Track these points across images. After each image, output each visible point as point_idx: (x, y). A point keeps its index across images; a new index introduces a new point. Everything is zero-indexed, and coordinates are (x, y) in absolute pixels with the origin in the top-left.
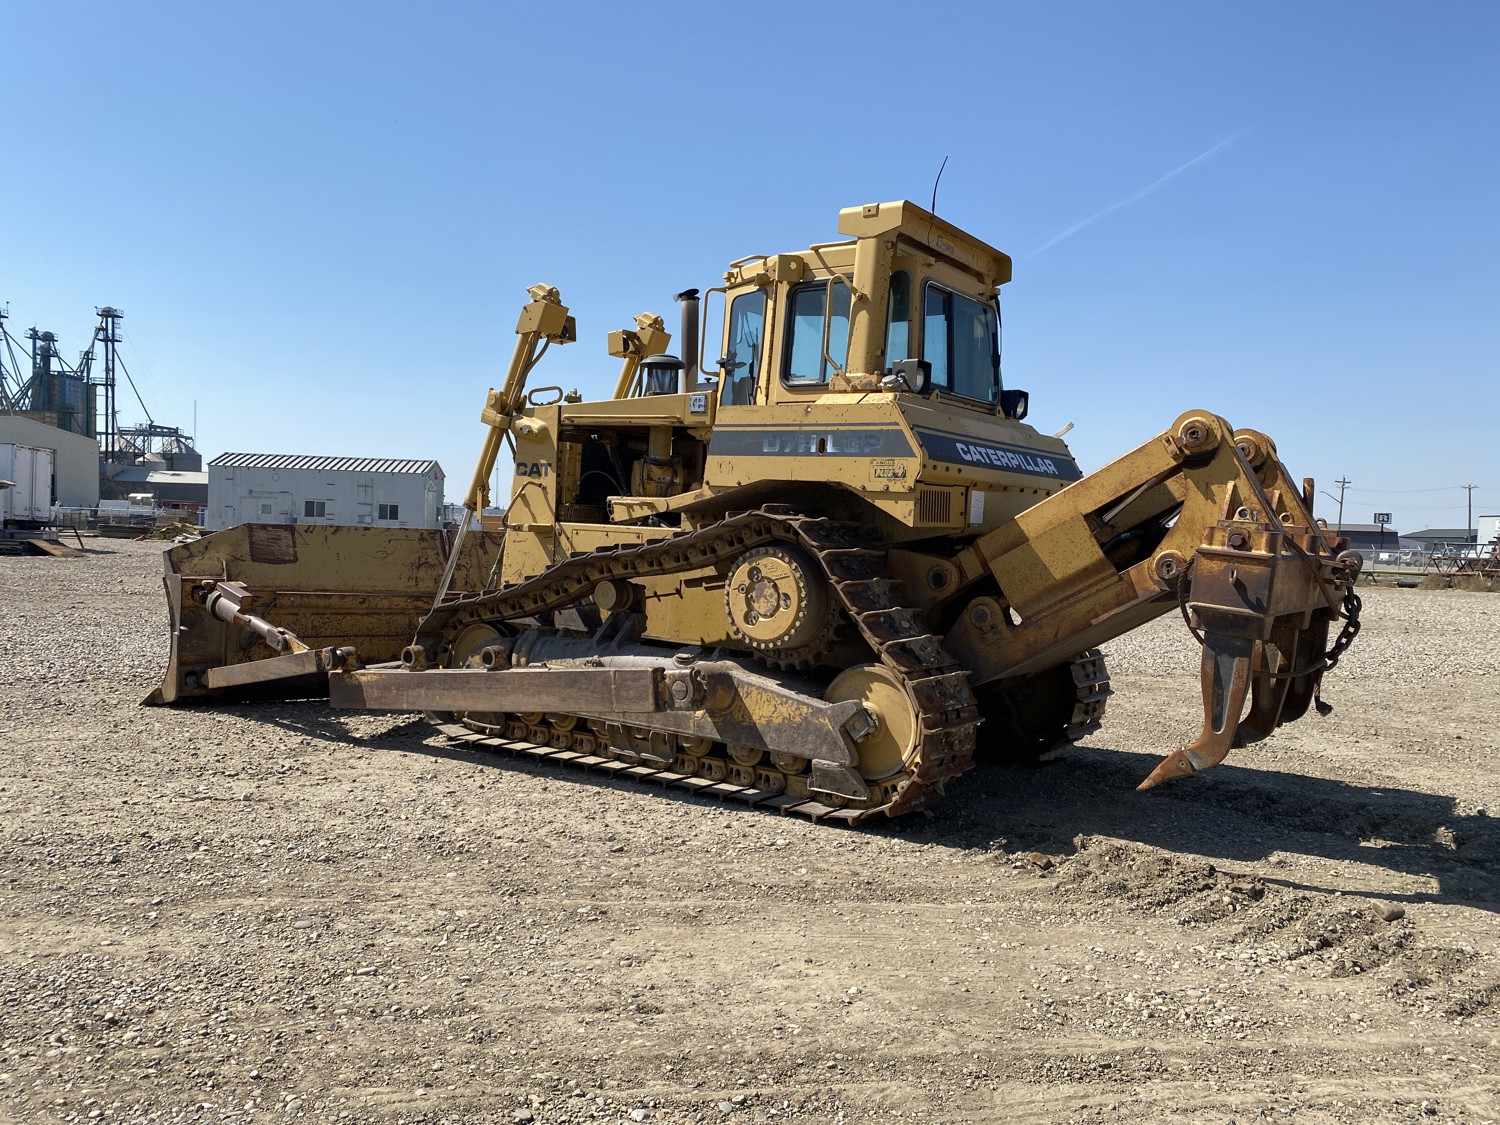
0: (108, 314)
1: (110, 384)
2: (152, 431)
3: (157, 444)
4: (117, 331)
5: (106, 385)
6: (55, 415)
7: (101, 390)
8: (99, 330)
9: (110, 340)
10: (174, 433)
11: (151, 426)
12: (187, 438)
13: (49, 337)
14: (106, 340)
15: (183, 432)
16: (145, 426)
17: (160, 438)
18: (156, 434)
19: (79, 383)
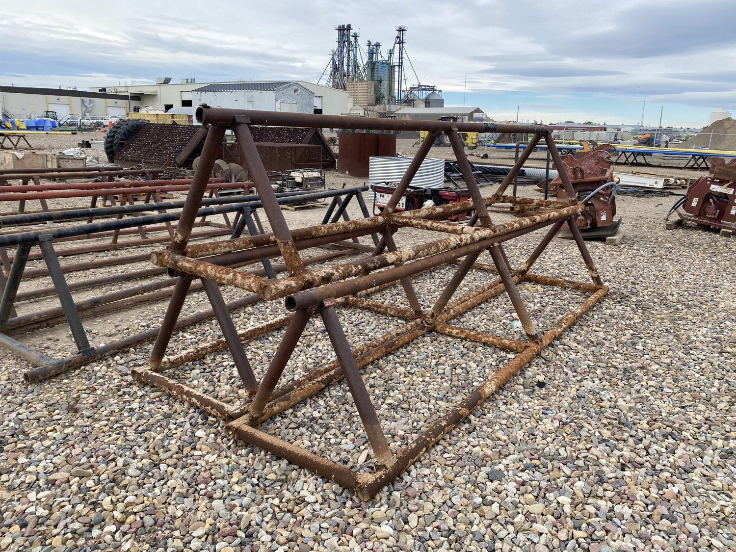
0: (401, 30)
1: (400, 65)
2: (420, 88)
3: (424, 95)
4: (404, 37)
5: (399, 66)
6: (373, 83)
7: (397, 68)
8: (398, 37)
9: (401, 43)
10: (433, 88)
11: (419, 85)
12: (439, 91)
13: (378, 45)
14: (399, 43)
15: (438, 88)
16: (416, 86)
17: (424, 92)
18: (422, 90)
19: (387, 66)
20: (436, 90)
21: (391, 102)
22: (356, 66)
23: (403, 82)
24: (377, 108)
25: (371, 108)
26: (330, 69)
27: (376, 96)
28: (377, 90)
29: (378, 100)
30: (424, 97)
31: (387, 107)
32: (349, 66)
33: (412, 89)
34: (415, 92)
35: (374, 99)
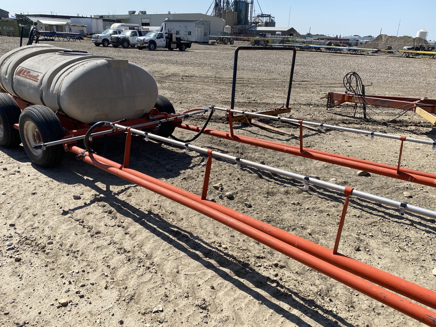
2: (262, 16)
3: (265, 20)
5: (251, 3)
6: (237, 13)
7: (250, 5)
10: (269, 16)
11: (262, 14)
12: (273, 17)
15: (272, 16)
16: (260, 14)
17: (265, 18)
18: (264, 17)
19: (244, 3)
20: (271, 17)
21: (246, 23)
22: (228, 3)
23: (253, 12)
24: (239, 26)
25: (235, 27)
26: (213, 5)
27: (238, 20)
28: (239, 17)
29: (239, 22)
30: (265, 21)
31: (244, 26)
32: (224, 3)
33: (258, 16)
34: (259, 18)
35: (237, 22)
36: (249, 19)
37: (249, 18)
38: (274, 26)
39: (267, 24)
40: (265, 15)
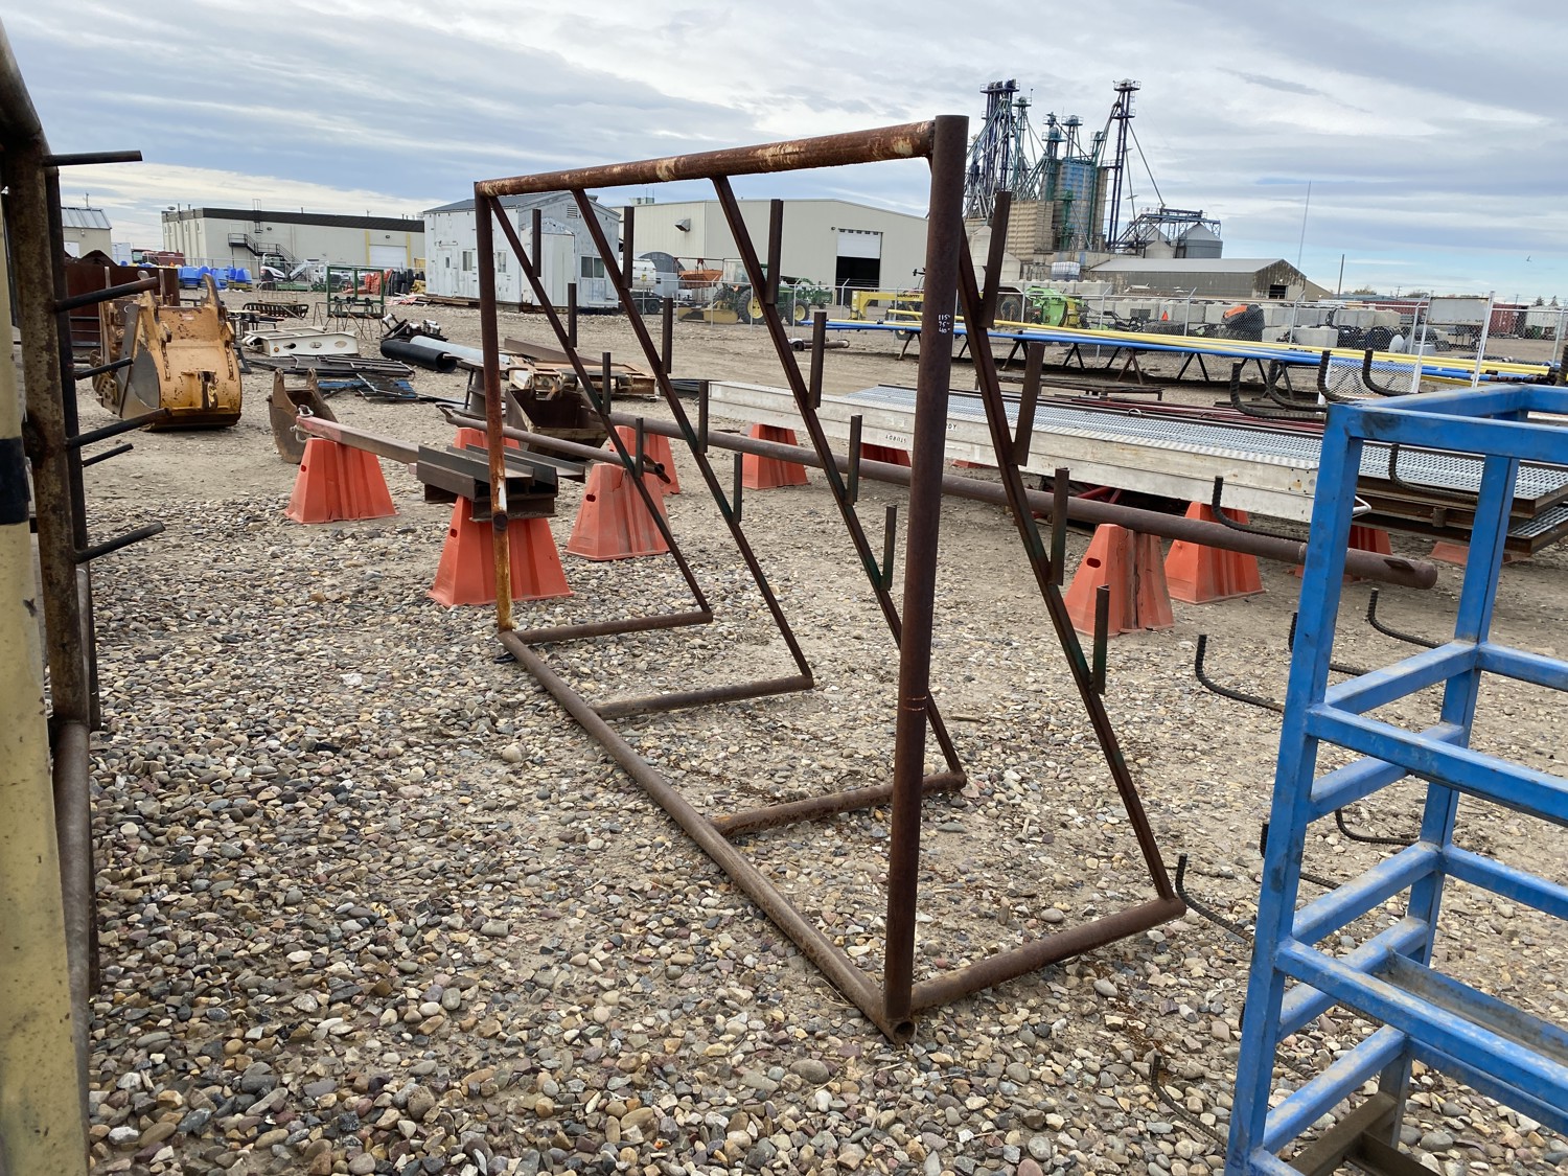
0: (1126, 89)
3: (1174, 231)
4: (1132, 106)
5: (1116, 168)
6: (1050, 204)
8: (1118, 105)
9: (1123, 116)
10: (1197, 216)
12: (1213, 223)
13: (1073, 124)
14: (1120, 118)
16: (1155, 212)
17: (1176, 224)
18: (1170, 220)
19: (1087, 167)
20: (1205, 221)
21: (1089, 246)
22: (1021, 168)
25: (1039, 259)
27: (1056, 234)
28: (1058, 220)
29: (1059, 241)
30: (1174, 235)
31: (1077, 255)
32: (1004, 168)
34: (1150, 225)
35: (1051, 240)
36: (1106, 231)
37: (1106, 224)
38: (1218, 256)
39: (1181, 249)
40: (1178, 212)
